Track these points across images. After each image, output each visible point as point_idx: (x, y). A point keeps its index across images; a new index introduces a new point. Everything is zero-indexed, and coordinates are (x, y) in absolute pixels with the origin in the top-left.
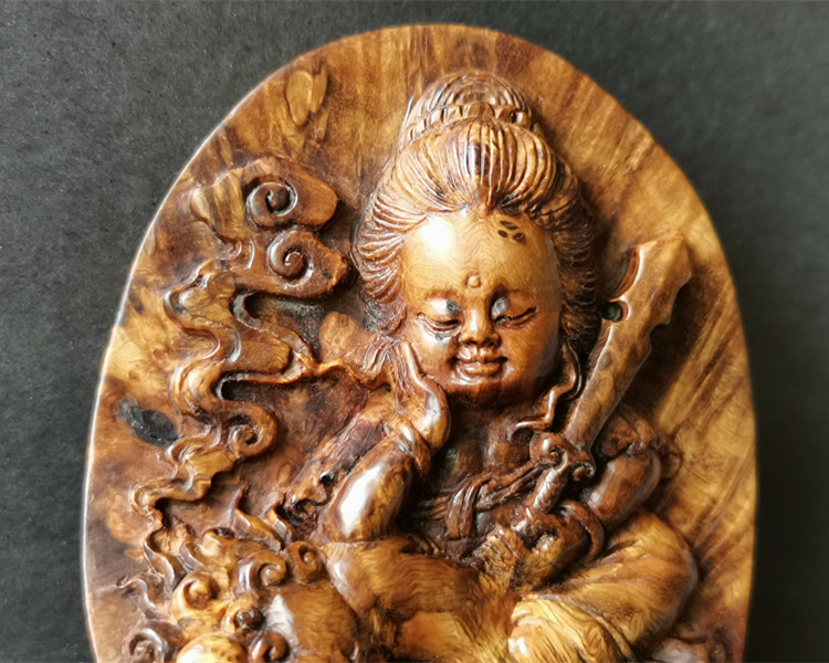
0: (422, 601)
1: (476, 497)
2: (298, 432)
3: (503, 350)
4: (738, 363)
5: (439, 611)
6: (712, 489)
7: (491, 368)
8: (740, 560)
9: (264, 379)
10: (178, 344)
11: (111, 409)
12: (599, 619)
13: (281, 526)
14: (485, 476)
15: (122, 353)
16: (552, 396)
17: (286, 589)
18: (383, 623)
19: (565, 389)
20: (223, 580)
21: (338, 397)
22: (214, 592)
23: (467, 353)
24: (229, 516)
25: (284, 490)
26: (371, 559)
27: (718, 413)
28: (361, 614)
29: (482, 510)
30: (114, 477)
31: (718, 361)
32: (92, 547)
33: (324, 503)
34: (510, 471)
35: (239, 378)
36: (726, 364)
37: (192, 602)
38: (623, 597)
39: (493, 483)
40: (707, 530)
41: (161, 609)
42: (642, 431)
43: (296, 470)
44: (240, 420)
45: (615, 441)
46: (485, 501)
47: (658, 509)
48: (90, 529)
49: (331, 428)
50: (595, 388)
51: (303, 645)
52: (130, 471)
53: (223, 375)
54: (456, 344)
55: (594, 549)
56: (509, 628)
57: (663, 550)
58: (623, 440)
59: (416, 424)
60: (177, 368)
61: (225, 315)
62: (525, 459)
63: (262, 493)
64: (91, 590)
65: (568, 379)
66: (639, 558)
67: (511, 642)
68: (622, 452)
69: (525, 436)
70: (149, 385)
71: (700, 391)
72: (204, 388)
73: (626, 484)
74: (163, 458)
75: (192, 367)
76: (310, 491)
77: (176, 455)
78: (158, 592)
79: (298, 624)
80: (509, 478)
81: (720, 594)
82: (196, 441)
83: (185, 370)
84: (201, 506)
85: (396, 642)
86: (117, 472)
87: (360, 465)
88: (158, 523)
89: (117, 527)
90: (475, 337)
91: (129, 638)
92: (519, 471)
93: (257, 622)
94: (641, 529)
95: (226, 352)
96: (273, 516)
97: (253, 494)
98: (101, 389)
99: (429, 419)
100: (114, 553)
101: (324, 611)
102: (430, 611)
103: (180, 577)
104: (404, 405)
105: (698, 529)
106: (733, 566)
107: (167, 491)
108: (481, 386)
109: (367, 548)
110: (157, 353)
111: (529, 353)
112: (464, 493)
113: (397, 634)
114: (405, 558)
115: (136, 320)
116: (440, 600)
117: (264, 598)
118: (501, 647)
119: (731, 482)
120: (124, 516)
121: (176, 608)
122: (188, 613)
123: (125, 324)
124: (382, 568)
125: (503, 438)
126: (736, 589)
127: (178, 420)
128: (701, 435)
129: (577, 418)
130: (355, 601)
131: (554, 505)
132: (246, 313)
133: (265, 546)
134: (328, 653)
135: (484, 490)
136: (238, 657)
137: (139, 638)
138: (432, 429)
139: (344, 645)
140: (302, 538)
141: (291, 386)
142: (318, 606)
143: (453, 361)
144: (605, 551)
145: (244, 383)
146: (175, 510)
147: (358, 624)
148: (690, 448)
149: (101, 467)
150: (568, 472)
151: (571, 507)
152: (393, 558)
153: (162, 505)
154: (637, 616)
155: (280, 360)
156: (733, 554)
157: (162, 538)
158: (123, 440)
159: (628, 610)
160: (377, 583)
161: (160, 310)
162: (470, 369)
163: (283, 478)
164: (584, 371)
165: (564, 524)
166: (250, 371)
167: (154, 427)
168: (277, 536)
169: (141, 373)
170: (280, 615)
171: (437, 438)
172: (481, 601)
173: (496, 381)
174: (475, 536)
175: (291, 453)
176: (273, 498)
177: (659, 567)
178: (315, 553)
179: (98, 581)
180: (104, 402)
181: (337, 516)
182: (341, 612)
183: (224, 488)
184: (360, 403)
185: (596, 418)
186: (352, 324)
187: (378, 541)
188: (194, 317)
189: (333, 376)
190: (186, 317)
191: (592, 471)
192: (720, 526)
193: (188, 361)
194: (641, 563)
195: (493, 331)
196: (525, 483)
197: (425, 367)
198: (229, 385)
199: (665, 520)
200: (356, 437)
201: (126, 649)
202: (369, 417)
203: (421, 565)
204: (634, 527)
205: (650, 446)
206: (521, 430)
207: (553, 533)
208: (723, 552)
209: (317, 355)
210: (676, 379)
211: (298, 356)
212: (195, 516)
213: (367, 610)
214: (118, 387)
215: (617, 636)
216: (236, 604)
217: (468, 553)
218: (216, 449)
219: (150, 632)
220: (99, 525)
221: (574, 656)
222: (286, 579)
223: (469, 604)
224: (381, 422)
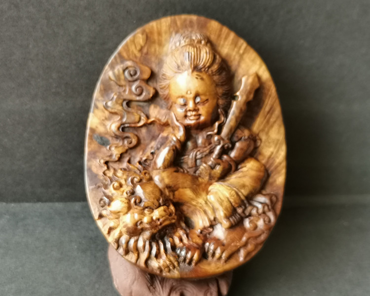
0: (180, 186)
1: (196, 155)
2: (144, 140)
3: (200, 112)
4: (278, 111)
5: (186, 188)
6: (271, 149)
7: (197, 117)
8: (281, 170)
9: (133, 125)
10: (109, 117)
11: (91, 137)
12: (234, 189)
13: (140, 167)
14: (198, 149)
15: (93, 120)
16: (217, 124)
17: (140, 183)
18: (169, 192)
19: (220, 122)
20: (123, 182)
21: (155, 129)
22: (121, 186)
23: (189, 114)
24: (125, 165)
25: (141, 157)
27: (272, 126)
28: (163, 190)
29: (198, 159)
30: (93, 156)
31: (271, 111)
32: (88, 176)
33: (152, 160)
34: (205, 147)
35: (126, 125)
36: (273, 111)
37: (115, 189)
38: (242, 182)
39: (201, 151)
40: (271, 162)
41: (107, 191)
42: (246, 133)
43: (144, 151)
44: (127, 137)
45: (238, 137)
46: (199, 156)
47: (255, 156)
48: (87, 171)
49: (154, 138)
50: (230, 121)
51: (146, 198)
52: (98, 154)
53: (121, 125)
54: (186, 111)
56: (207, 193)
57: (255, 168)
58: (240, 136)
59: (177, 135)
60: (108, 123)
61: (120, 108)
62: (210, 144)
63: (135, 158)
64: (89, 187)
65: (221, 119)
66: (247, 171)
67: (208, 196)
68: (240, 139)
69: (211, 136)
70: (101, 129)
71: (266, 120)
72: (116, 129)
73: (242, 149)
74: (107, 149)
75: (113, 123)
76: (148, 157)
77: (110, 148)
78: (106, 187)
79: (145, 192)
80: (205, 149)
81: (275, 181)
82: (115, 144)
83: (111, 125)
84: (118, 162)
85: (174, 198)
86: (93, 155)
88: (106, 168)
89: (94, 170)
90: (191, 109)
91: (98, 200)
92: (209, 147)
93: (133, 193)
94: (248, 162)
95: (122, 118)
96: (138, 164)
97: (132, 159)
98: (88, 132)
99: (180, 134)
100: (94, 177)
101: (151, 189)
102: (183, 188)
103: (111, 182)
104: (174, 130)
105: (267, 162)
106: (279, 172)
107: (107, 159)
108: (194, 123)
109: (164, 171)
110: (103, 120)
112: (193, 154)
113: (174, 195)
114: (175, 174)
115: (96, 111)
116: (186, 185)
117: (134, 186)
118: (205, 198)
119: (277, 147)
120: (96, 167)
121: (111, 191)
122: (114, 191)
123: (93, 112)
124: (168, 177)
125: (203, 138)
126: (279, 179)
127: (110, 139)
128: (267, 133)
129: (225, 131)
130: (161, 186)
131: (220, 156)
132: (127, 106)
133: (135, 172)
134: (153, 200)
135: (198, 153)
136: (128, 203)
137: (101, 200)
138: (181, 137)
139: (157, 198)
140: (146, 170)
141: (141, 127)
142: (149, 187)
143: (186, 116)
144: (237, 169)
145: (127, 127)
146: (110, 164)
147: (162, 192)
148: (264, 137)
149: (89, 154)
150: (223, 147)
151: (225, 157)
152: (171, 174)
153: (106, 163)
154: (246, 188)
155: (137, 120)
156: (279, 168)
157: (107, 172)
158: (95, 146)
159: (244, 186)
160: (167, 181)
161: (103, 108)
163: (141, 153)
164: (226, 115)
165: (223, 162)
166: (129, 123)
167: (103, 142)
168: (138, 169)
169: (99, 126)
170: (139, 190)
171: (183, 139)
172: (199, 185)
173: (198, 121)
174: (196, 167)
175: (142, 146)
176: (138, 159)
177: (253, 173)
178: (149, 174)
179: (90, 185)
180: (89, 135)
181: (155, 163)
182: (156, 189)
183: (124, 157)
184: (162, 130)
185: (231, 130)
186: (158, 108)
187: (167, 169)
188: (112, 109)
189: (153, 123)
190: (110, 109)
191: (230, 146)
192: (274, 160)
193: (112, 121)
194: (248, 172)
195: (196, 106)
197: (178, 119)
198: (123, 128)
199: (257, 160)
200: (161, 140)
201: (98, 203)
202: (164, 134)
204: (246, 161)
205: (249, 137)
206: (208, 136)
207: (219, 164)
208: (277, 167)
209: (148, 117)
210: (258, 117)
211: (142, 118)
212: (116, 166)
213: (164, 189)
214: (93, 131)
215: (240, 194)
216: (127, 188)
217: (195, 172)
218: (121, 146)
219: (105, 198)
220: (90, 169)
221: (227, 199)
222: (141, 181)
223: (195, 186)
224: (168, 135)
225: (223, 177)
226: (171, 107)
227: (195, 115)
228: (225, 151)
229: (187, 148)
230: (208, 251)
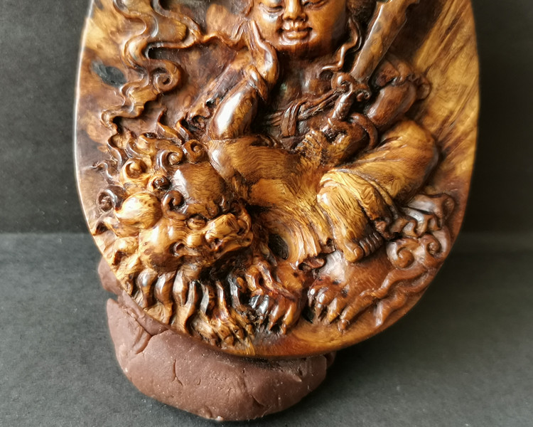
0: (263, 173)
1: (298, 112)
2: (195, 77)
3: (309, 23)
4: (468, 27)
5: (273, 178)
6: (450, 105)
7: (302, 34)
8: (467, 148)
9: (172, 46)
10: (124, 28)
11: (88, 67)
12: (372, 183)
13: (183, 131)
14: (303, 99)
15: (92, 33)
16: (343, 50)
17: (183, 166)
18: (241, 184)
19: (350, 45)
20: (149, 162)
21: (216, 54)
22: (143, 168)
23: (287, 26)
24: (154, 126)
25: (186, 110)
26: (233, 149)
27: (454, 58)
28: (227, 180)
29: (302, 120)
30: (91, 105)
31: (455, 26)
32: (79, 145)
33: (209, 118)
34: (318, 96)
35: (158, 45)
36: (459, 27)
37: (130, 174)
38: (388, 170)
39: (308, 104)
40: (446, 130)
41: (114, 178)
43: (193, 99)
44: (159, 70)
45: (384, 77)
46: (303, 115)
47: (416, 118)
48: (78, 135)
49: (214, 73)
50: (371, 44)
51: (192, 197)
52: (100, 102)
53: (149, 44)
54: (281, 20)
55: (372, 142)
56: (318, 188)
57: (415, 142)
58: (389, 76)
59: (259, 70)
60: (123, 40)
61: (147, 9)
62: (328, 89)
63: (174, 112)
64: (79, 169)
65: (353, 40)
66: (400, 147)
67: (318, 196)
68: (388, 83)
69: (330, 73)
70: (109, 51)
71: (443, 45)
72: (137, 52)
73: (391, 102)
74: (118, 93)
75: (131, 40)
76: (201, 111)
77: (124, 92)
78: (114, 169)
79: (189, 185)
80: (318, 100)
81: (454, 169)
82: (136, 83)
83: (127, 43)
84: (139, 121)
85: (249, 197)
86: (92, 102)
87: (228, 95)
88: (115, 131)
89: (92, 133)
90: (291, 16)
91: (98, 195)
92: (324, 96)
93: (167, 185)
94: (402, 130)
95: (150, 31)
96: (179, 125)
97: (169, 114)
98: (82, 55)
99: (267, 66)
100: (91, 148)
101: (204, 178)
102: (268, 178)
103: (124, 160)
104: (254, 58)
105: (441, 129)
106: (463, 152)
107: (119, 113)
108: (296, 45)
109: (231, 143)
110: (112, 33)
111: (326, 25)
112: (291, 110)
113: (249, 191)
114: (253, 148)
115: (99, 14)
116: (274, 172)
117: (170, 170)
118: (312, 199)
119: (463, 101)
120: (96, 128)
121: (122, 178)
122: (128, 180)
123: (93, 16)
124: (239, 154)
125: (314, 76)
126: (464, 165)
127: (126, 71)
128: (444, 72)
129: (359, 63)
130: (223, 172)
131: (346, 115)
132: (160, 7)
133: (173, 142)
134: (205, 202)
135: (302, 108)
136: (154, 204)
137: (104, 195)
138: (268, 73)
139: (215, 198)
140: (196, 138)
141: (189, 49)
142: (200, 176)
143: (280, 31)
144: (379, 143)
145: (161, 49)
146: (126, 124)
147: (224, 185)
148: (436, 80)
149: (83, 100)
150: (353, 96)
151: (356, 117)
152: (246, 148)
153: (117, 121)
154: (396, 181)
155: (181, 34)
156: (463, 144)
157: (118, 139)
158: (95, 84)
159: (391, 178)
160: (236, 162)
161: (112, 8)
162: (290, 35)
163: (187, 103)
164: (364, 33)
165: (351, 127)
166: (164, 41)
167: (112, 76)
168: (179, 136)
169: (103, 45)
170: (179, 179)
171: (271, 77)
172: (300, 173)
173: (305, 42)
174: (298, 135)
175: (191, 89)
176: (181, 115)
177: (411, 152)
178: (201, 146)
179: (83, 163)
180: (84, 63)
181: (214, 125)
182: (214, 179)
183: (152, 110)
184: (231, 59)
185: (370, 63)
186: (225, 10)
187: (238, 139)
188: (130, 10)
189: (213, 42)
190: (126, 11)
191: (369, 95)
192: (455, 128)
193: (130, 36)
194: (400, 150)
195: (302, 11)
196: (327, 103)
197: (264, 35)
198: (151, 50)
199: (420, 124)
200: (227, 79)
201: (97, 201)
202: (235, 66)
203: (263, 152)
204: (398, 128)
205: (407, 79)
206: (324, 72)
207: (344, 132)
208: (459, 140)
209: (203, 30)
210: (428, 38)
211: (191, 31)
212: (136, 127)
213: (230, 178)
214: (91, 53)
215: (383, 193)
216: (155, 175)
217: (294, 145)
218: (147, 88)
219: (109, 192)
220: (83, 132)
221: (356, 204)
222: (183, 160)
223: (292, 174)
224: (242, 69)
225: (349, 158)
226: (251, 10)
227: (299, 30)
228: (357, 105)
229: (282, 97)
230: (313, 305)
